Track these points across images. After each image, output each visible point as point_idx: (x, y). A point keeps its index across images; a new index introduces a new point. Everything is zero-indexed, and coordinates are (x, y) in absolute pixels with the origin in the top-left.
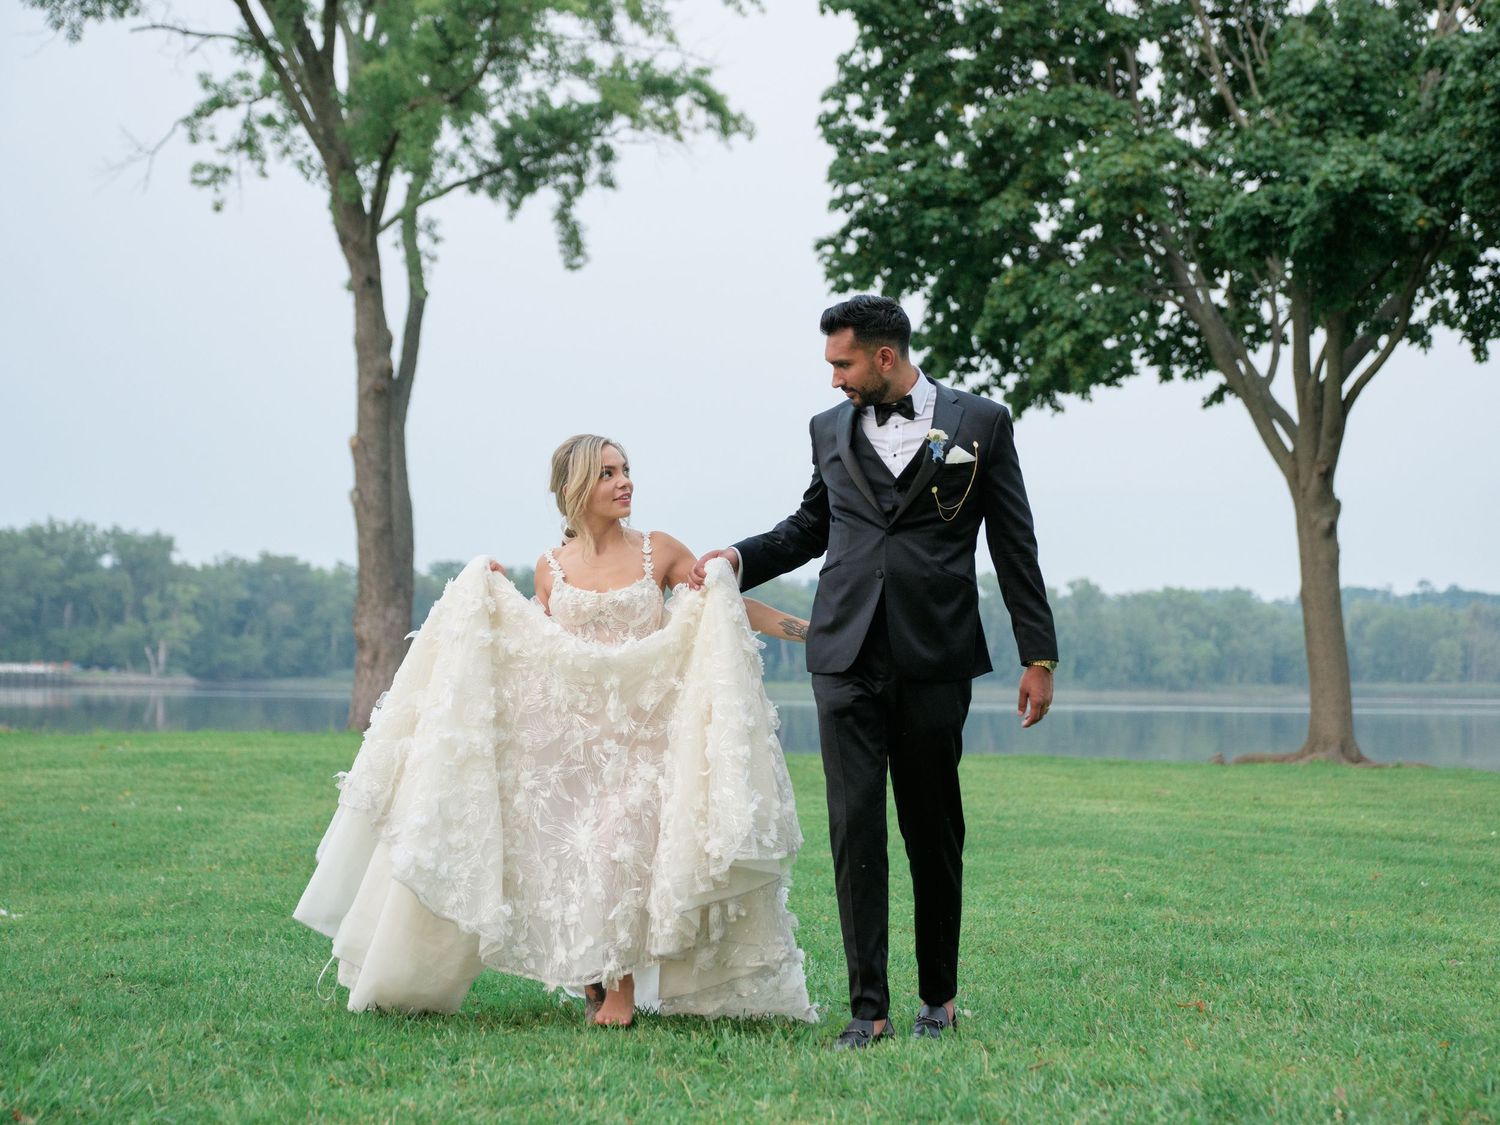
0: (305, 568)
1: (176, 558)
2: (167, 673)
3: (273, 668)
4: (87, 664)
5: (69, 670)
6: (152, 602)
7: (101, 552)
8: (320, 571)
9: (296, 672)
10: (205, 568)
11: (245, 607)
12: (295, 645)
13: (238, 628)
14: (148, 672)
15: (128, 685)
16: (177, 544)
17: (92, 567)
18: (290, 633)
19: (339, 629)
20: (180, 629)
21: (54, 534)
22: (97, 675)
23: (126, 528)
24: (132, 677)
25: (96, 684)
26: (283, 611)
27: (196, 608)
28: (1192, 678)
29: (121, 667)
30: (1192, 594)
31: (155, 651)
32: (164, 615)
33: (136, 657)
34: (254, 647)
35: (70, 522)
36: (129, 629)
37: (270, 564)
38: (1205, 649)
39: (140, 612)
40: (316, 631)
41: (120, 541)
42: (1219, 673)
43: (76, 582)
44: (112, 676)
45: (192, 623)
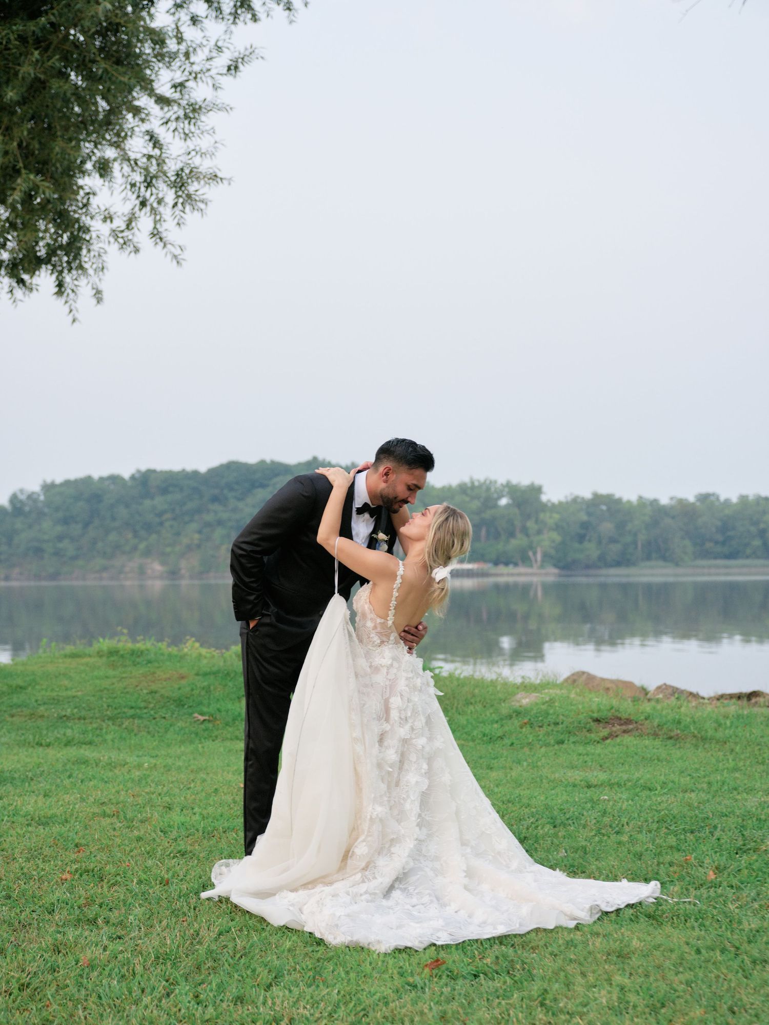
0: (619, 501)
1: (544, 498)
2: (542, 567)
3: (603, 562)
4: (496, 563)
5: (487, 567)
6: (530, 524)
7: (500, 497)
8: (629, 502)
9: (618, 564)
10: (560, 503)
11: (585, 526)
12: (615, 548)
13: (581, 538)
14: (531, 566)
15: (519, 574)
16: (544, 489)
17: (496, 506)
18: (613, 540)
19: (642, 537)
20: (548, 540)
21: (473, 487)
22: (502, 569)
23: (514, 481)
24: (522, 569)
25: (501, 575)
26: (607, 527)
27: (557, 527)
29: (516, 564)
31: (535, 553)
32: (539, 532)
33: (523, 558)
34: (591, 550)
35: (482, 479)
36: (518, 541)
37: (598, 499)
39: (525, 530)
40: (629, 539)
41: (512, 490)
43: (487, 515)
44: (511, 569)
45: (555, 536)
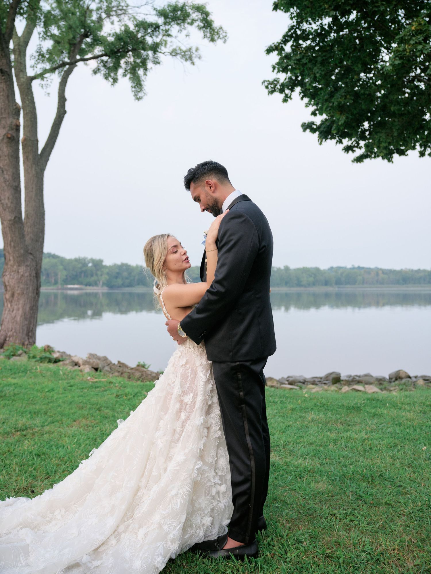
0: (130, 266)
1: (104, 264)
2: (102, 286)
3: (123, 285)
4: (86, 285)
5: (83, 287)
6: (99, 273)
7: (89, 263)
8: (133, 266)
9: (128, 286)
10: (110, 266)
11: (118, 273)
12: (127, 281)
13: (117, 278)
14: (98, 286)
15: (94, 289)
17: (87, 266)
18: (127, 278)
19: (137, 278)
20: (104, 278)
21: (80, 260)
22: (88, 287)
23: (94, 258)
24: (95, 288)
25: (88, 289)
26: (125, 274)
27: (108, 274)
28: (309, 285)
29: (93, 286)
30: (308, 268)
31: (99, 282)
32: (101, 275)
33: (96, 284)
34: (120, 281)
36: (94, 278)
37: (123, 265)
38: (311, 279)
39: (97, 275)
40: (132, 278)
41: (92, 261)
42: (314, 284)
43: (84, 269)
44: (91, 287)
45: (107, 277)
